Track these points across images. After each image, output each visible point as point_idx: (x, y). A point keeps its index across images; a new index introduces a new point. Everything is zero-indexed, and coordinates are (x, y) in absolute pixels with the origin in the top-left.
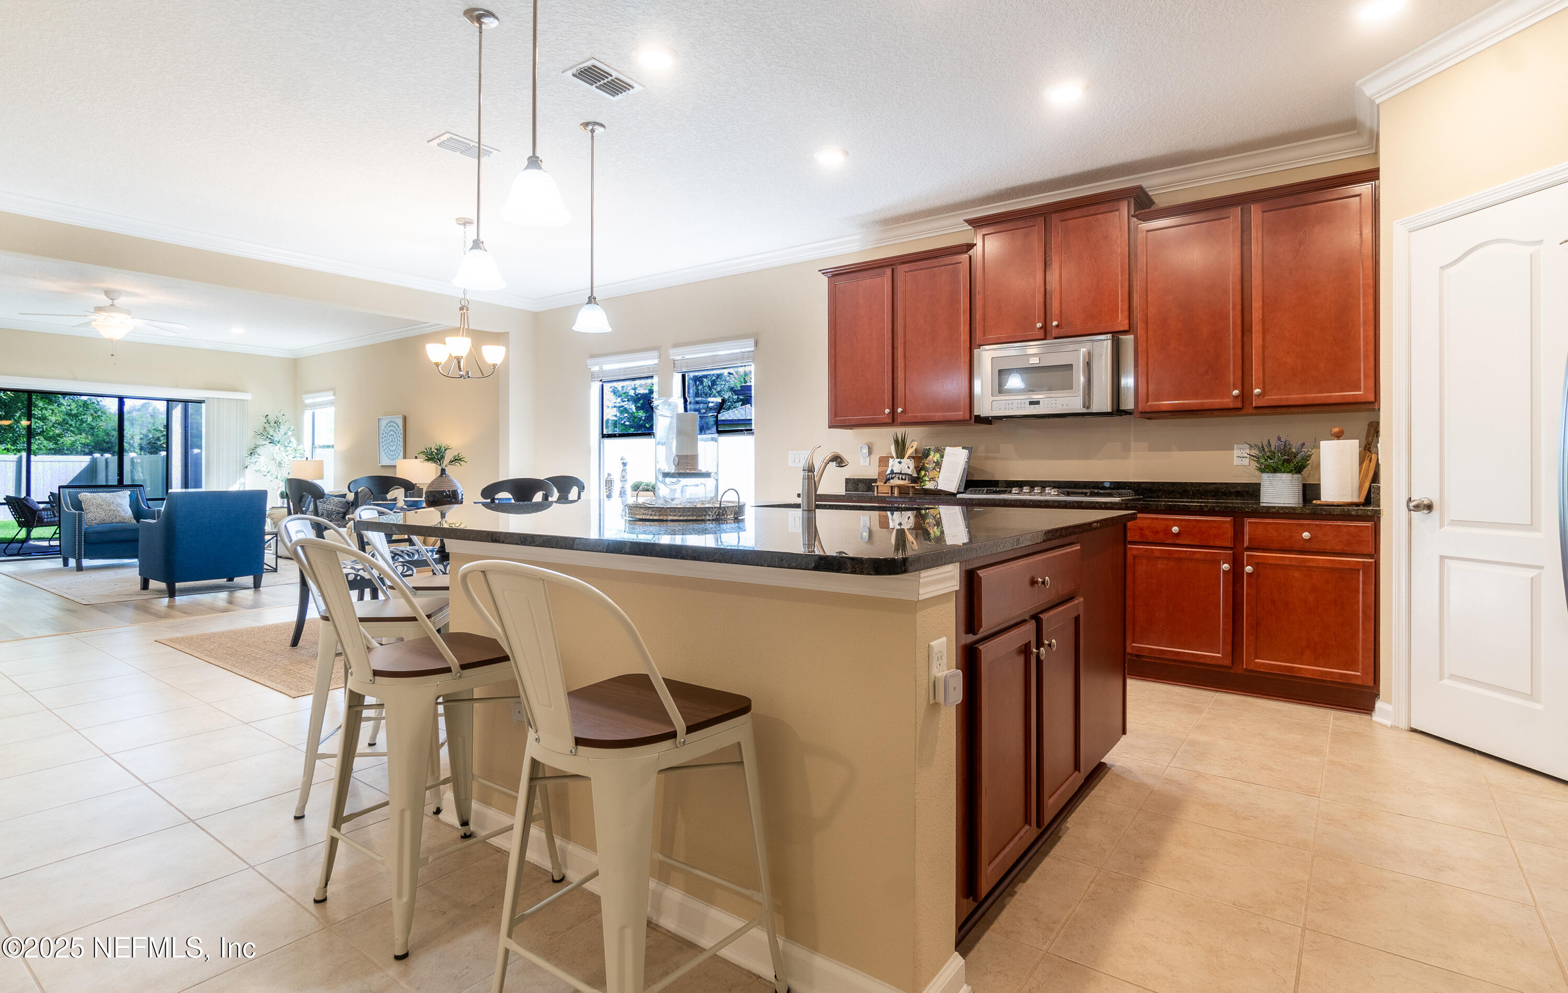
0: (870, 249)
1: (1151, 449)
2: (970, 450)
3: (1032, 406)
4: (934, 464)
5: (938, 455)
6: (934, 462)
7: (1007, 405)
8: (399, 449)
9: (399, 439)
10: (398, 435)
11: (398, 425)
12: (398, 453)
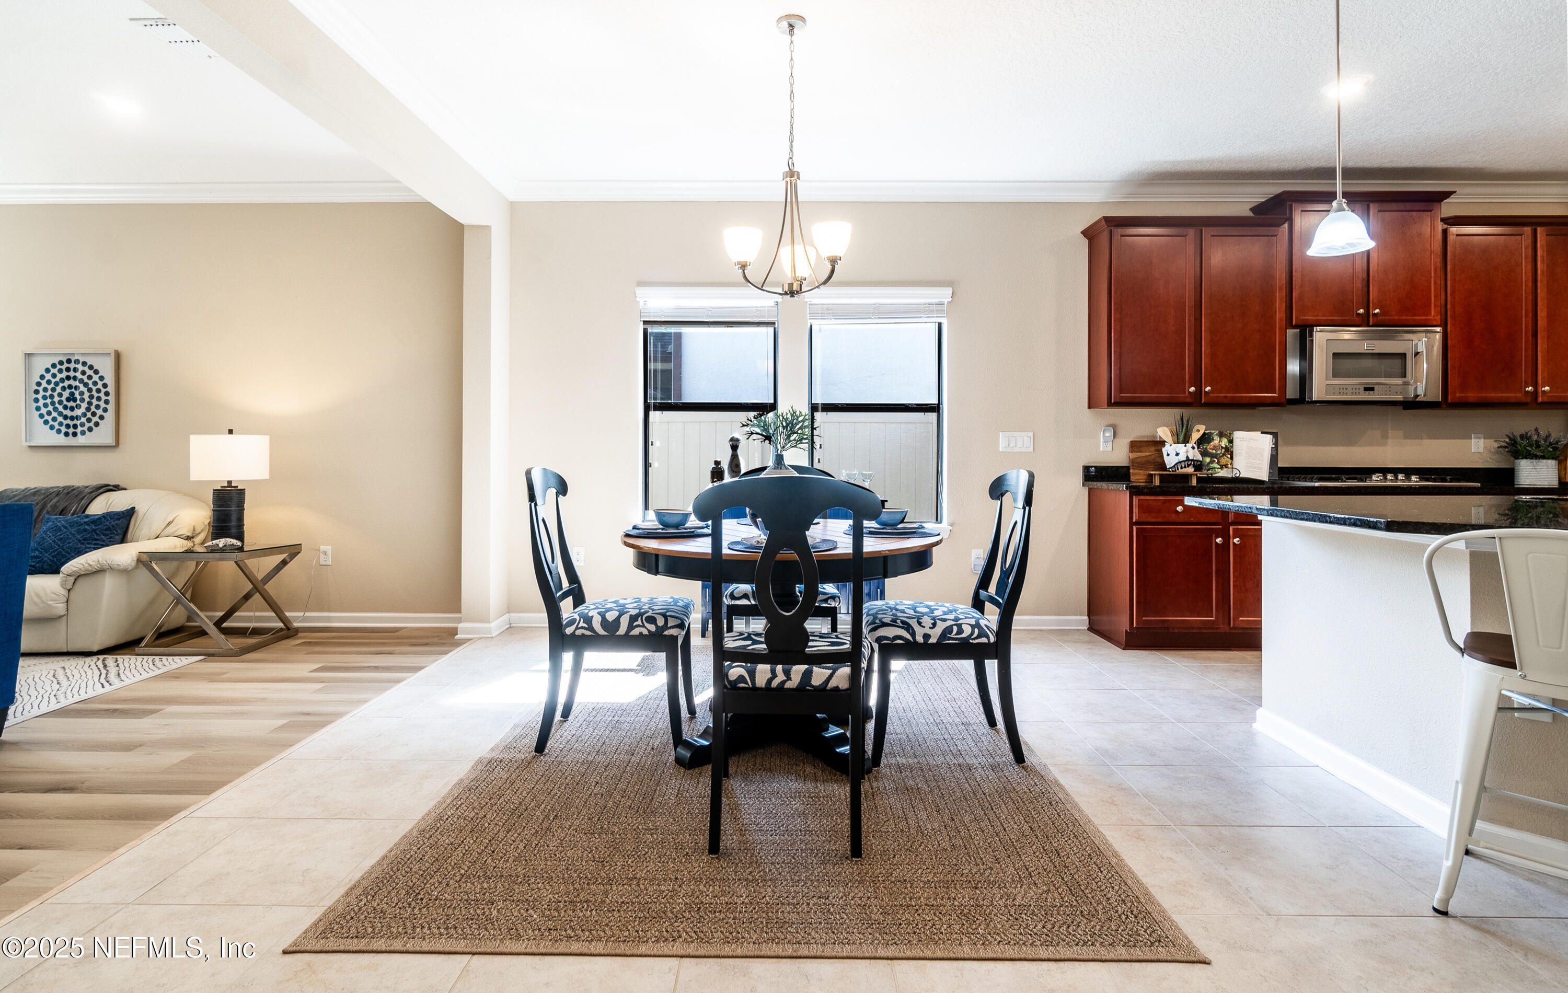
0: (1113, 203)
1: (1406, 437)
2: (1275, 435)
3: (1367, 392)
4: (1223, 450)
5: (1224, 442)
6: (1222, 448)
7: (1341, 389)
8: (98, 416)
9: (96, 395)
10: (94, 388)
11: (95, 368)
12: (93, 422)
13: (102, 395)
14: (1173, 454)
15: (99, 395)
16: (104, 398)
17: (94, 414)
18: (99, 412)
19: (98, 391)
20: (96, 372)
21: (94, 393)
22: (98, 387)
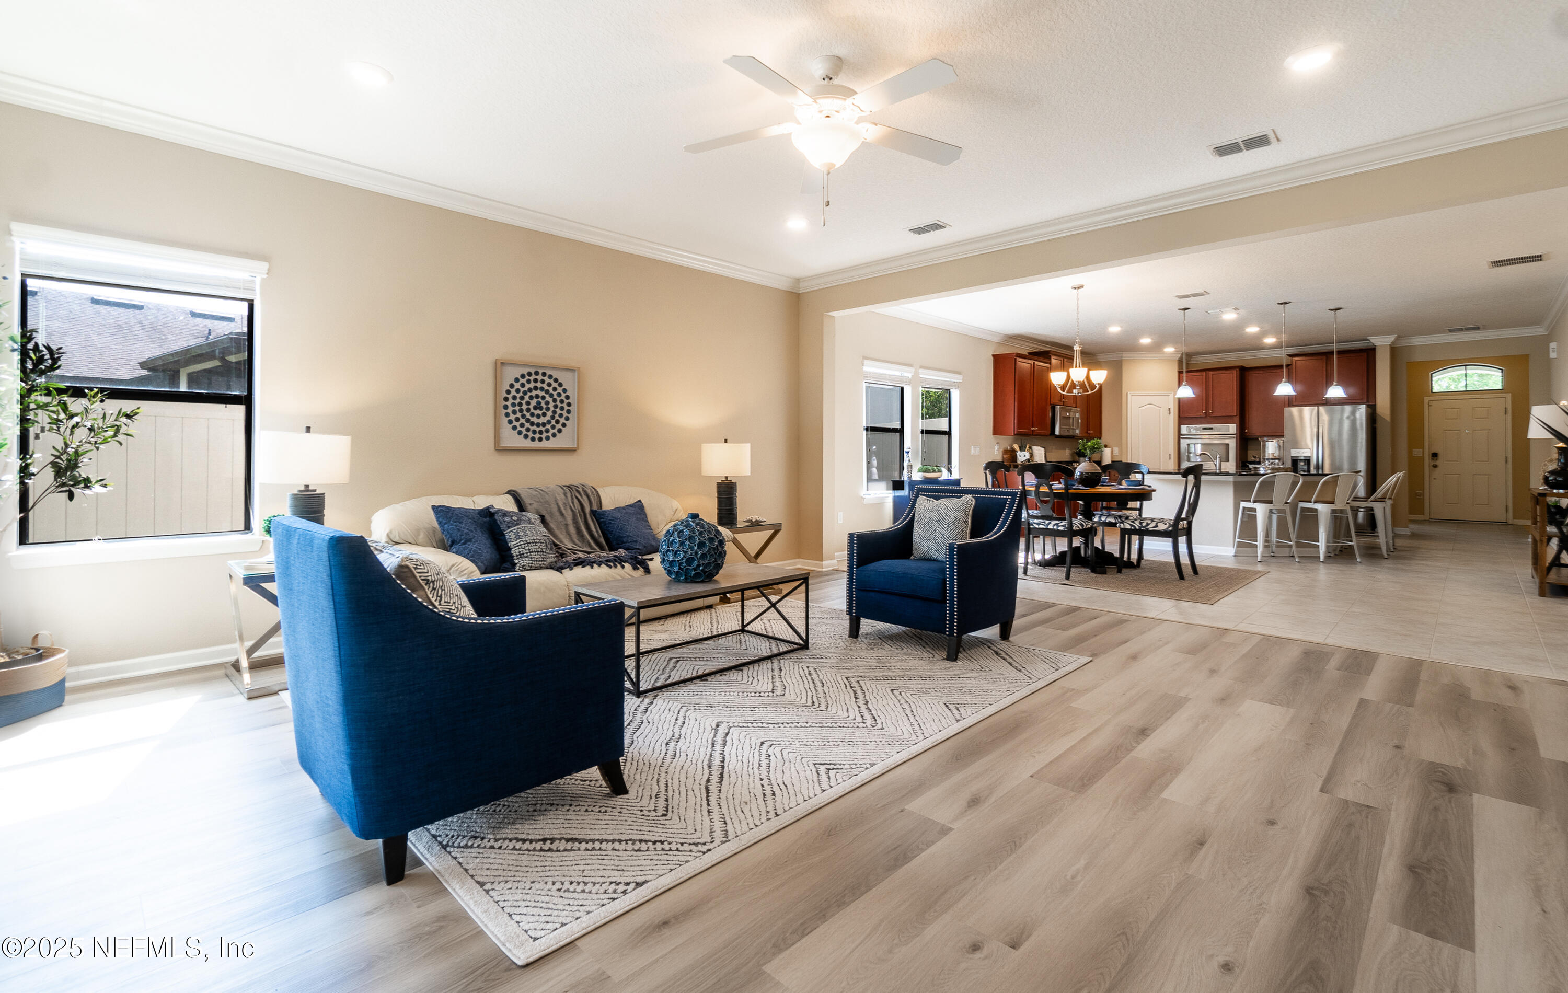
3: (1068, 432)
8: (561, 423)
9: (560, 405)
10: (558, 399)
11: (559, 381)
12: (556, 429)
13: (564, 405)
14: (1022, 456)
15: (562, 405)
16: (566, 408)
17: (557, 422)
18: (562, 420)
19: (562, 402)
20: (560, 385)
21: (558, 403)
22: (561, 398)
